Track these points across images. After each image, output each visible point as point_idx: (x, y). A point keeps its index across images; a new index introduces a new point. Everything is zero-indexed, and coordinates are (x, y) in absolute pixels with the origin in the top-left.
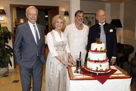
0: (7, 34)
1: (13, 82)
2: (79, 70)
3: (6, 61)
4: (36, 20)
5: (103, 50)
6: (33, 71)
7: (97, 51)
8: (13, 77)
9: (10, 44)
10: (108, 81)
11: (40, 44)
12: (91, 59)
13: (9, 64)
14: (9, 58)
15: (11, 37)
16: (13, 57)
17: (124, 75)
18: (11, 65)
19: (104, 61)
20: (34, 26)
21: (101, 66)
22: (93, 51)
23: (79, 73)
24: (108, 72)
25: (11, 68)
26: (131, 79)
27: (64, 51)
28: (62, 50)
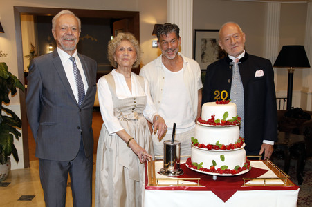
0: (5, 82)
1: (20, 199)
2: (171, 169)
3: (4, 147)
7: (213, 122)
8: (22, 188)
9: (14, 105)
10: (238, 194)
12: (200, 142)
13: (12, 157)
14: (12, 141)
15: (18, 89)
16: (21, 138)
17: (280, 182)
18: (17, 160)
19: (231, 147)
21: (223, 158)
22: (204, 122)
23: (171, 175)
24: (240, 173)
25: (17, 166)
27: (137, 122)
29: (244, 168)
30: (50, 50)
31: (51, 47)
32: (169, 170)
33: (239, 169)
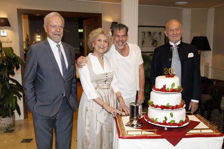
0: (12, 61)
1: (22, 142)
2: (135, 122)
3: (11, 105)
4: (62, 35)
5: (176, 87)
6: (57, 123)
7: (165, 90)
8: (23, 134)
9: (18, 77)
10: (184, 140)
11: (69, 76)
12: (155, 104)
13: (16, 111)
14: (16, 101)
15: (20, 65)
16: (22, 99)
17: (211, 131)
18: (20, 114)
19: (177, 107)
20: (58, 46)
21: (172, 115)
22: (158, 90)
23: (135, 127)
24: (184, 125)
25: (19, 117)
26: (222, 138)
28: (106, 87)
29: (186, 122)
30: (39, 38)
31: (39, 36)
32: (133, 123)
33: (183, 123)
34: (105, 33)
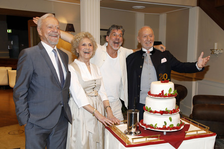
5: (172, 92)
7: (163, 95)
19: (174, 112)
21: (171, 119)
23: (133, 135)
26: (215, 137)
27: (98, 98)
28: (94, 95)
29: (181, 125)
32: (131, 131)
34: (89, 36)
